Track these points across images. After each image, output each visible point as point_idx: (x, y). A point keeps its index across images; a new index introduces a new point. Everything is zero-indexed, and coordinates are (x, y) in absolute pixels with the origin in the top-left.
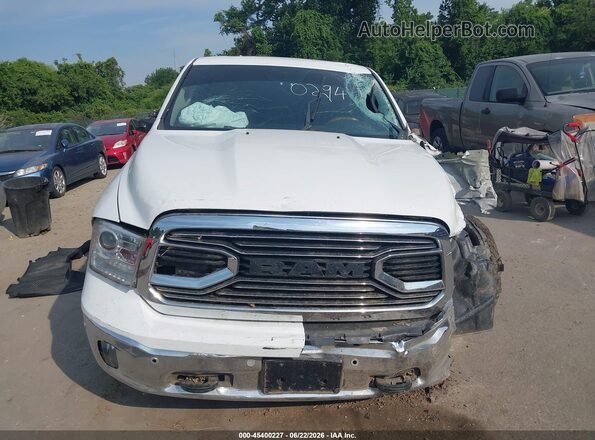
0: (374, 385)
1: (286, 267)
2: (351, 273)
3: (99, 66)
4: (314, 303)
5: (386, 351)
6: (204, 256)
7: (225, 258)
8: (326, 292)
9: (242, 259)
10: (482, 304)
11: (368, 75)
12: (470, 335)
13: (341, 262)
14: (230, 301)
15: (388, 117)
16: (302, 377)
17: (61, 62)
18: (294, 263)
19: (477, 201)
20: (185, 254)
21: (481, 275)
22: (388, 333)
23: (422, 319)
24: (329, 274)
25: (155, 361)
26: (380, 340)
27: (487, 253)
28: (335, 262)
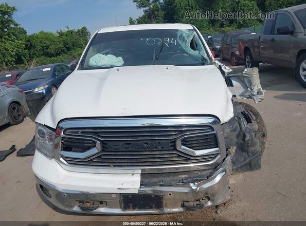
0: (183, 206)
1: (127, 146)
2: (162, 148)
3: (78, 31)
4: (145, 164)
5: (186, 188)
6: (83, 142)
7: (95, 143)
8: (151, 158)
9: (103, 143)
10: (253, 156)
11: (191, 30)
12: (248, 173)
13: (157, 142)
14: (99, 164)
15: (201, 53)
16: (142, 202)
17: (59, 31)
18: (130, 144)
19: (252, 97)
20: (74, 141)
21: (252, 140)
22: (186, 178)
23: (208, 169)
24: (150, 148)
25: (64, 195)
26: (183, 182)
27: (256, 127)
28: (153, 142)
